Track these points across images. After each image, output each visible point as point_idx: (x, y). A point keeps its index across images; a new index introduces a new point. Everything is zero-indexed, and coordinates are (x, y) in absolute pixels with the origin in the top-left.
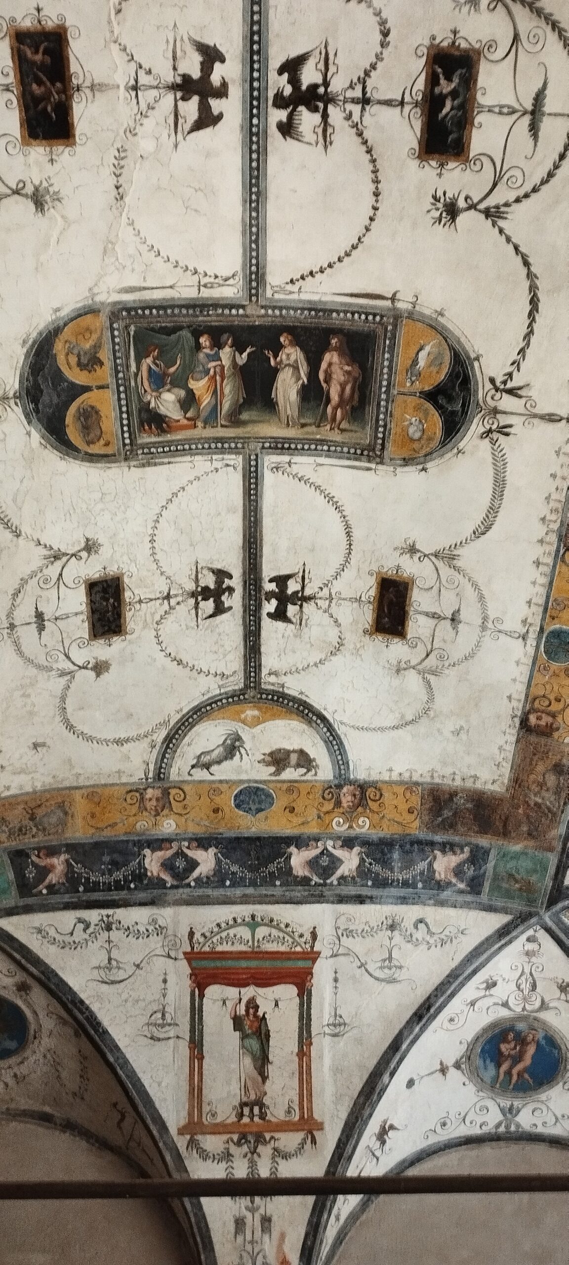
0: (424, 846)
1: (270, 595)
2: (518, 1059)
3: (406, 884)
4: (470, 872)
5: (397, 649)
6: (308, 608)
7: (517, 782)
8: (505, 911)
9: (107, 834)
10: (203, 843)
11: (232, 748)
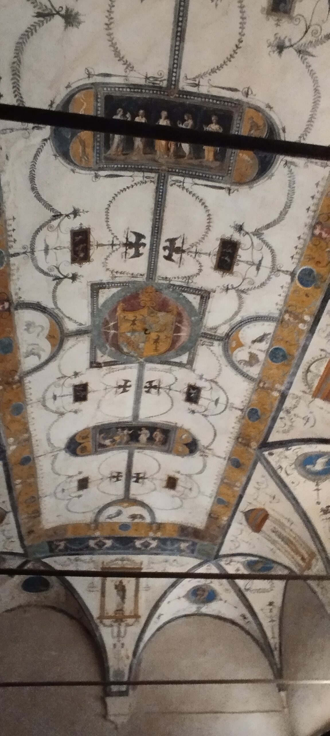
0: (178, 540)
1: (134, 477)
2: (203, 595)
3: (171, 550)
4: (192, 548)
5: (172, 492)
6: (146, 480)
7: (207, 527)
8: (201, 559)
9: (78, 536)
10: (108, 538)
11: (119, 513)
